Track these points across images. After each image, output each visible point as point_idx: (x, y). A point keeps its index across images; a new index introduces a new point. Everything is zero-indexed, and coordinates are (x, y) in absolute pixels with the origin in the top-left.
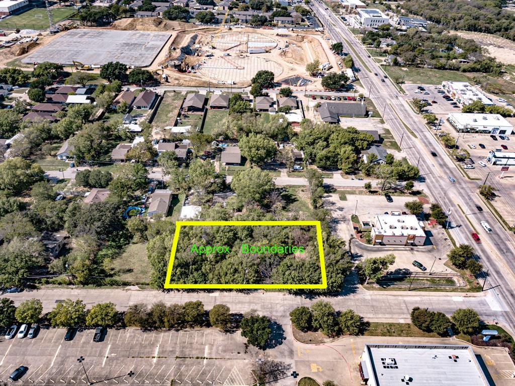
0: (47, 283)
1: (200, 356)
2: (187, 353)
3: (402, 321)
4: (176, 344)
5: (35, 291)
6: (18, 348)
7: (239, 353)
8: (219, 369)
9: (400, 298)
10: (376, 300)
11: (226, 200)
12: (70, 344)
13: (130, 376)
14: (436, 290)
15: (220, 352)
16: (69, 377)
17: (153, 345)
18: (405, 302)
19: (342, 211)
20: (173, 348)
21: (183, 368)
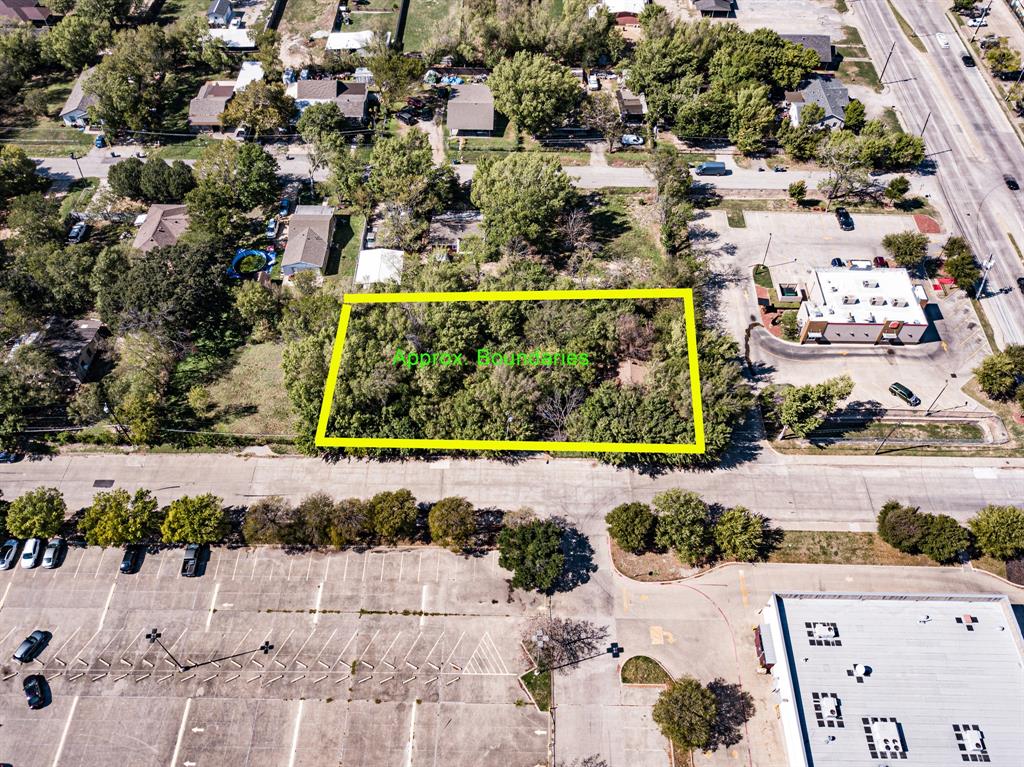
0: (71, 440)
1: (412, 609)
2: (384, 602)
3: (855, 528)
4: (359, 580)
5: (46, 458)
6: (25, 589)
7: (494, 602)
8: (452, 638)
9: (855, 472)
10: (800, 478)
11: (461, 234)
12: (134, 581)
13: (266, 652)
14: (939, 453)
15: (454, 600)
16: (137, 653)
17: (309, 583)
18: (865, 482)
19: (732, 254)
20: (353, 590)
21: (376, 636)
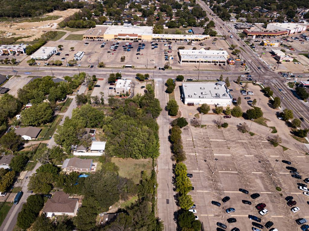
1: (192, 141)
3: (168, 95)
4: (188, 149)
6: (202, 211)
7: (188, 131)
14: (154, 87)
16: (212, 183)
17: (190, 156)
21: (199, 145)
